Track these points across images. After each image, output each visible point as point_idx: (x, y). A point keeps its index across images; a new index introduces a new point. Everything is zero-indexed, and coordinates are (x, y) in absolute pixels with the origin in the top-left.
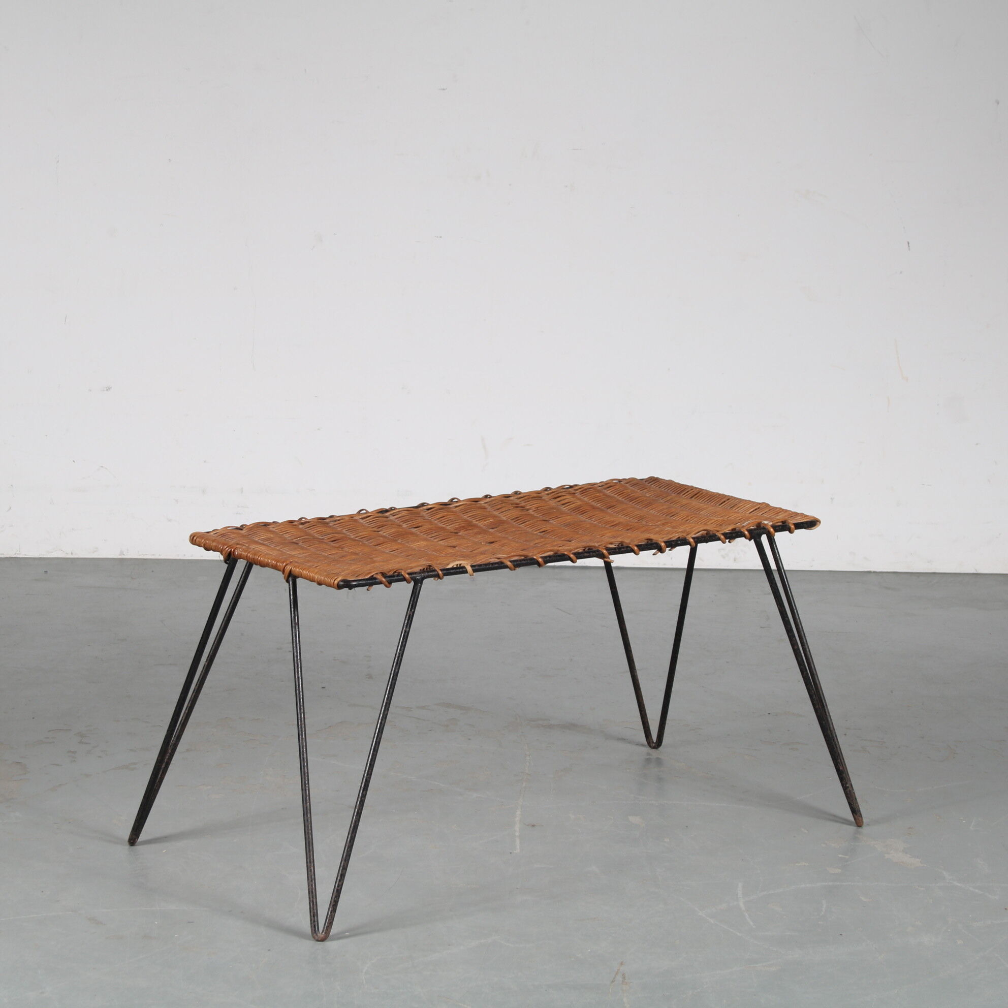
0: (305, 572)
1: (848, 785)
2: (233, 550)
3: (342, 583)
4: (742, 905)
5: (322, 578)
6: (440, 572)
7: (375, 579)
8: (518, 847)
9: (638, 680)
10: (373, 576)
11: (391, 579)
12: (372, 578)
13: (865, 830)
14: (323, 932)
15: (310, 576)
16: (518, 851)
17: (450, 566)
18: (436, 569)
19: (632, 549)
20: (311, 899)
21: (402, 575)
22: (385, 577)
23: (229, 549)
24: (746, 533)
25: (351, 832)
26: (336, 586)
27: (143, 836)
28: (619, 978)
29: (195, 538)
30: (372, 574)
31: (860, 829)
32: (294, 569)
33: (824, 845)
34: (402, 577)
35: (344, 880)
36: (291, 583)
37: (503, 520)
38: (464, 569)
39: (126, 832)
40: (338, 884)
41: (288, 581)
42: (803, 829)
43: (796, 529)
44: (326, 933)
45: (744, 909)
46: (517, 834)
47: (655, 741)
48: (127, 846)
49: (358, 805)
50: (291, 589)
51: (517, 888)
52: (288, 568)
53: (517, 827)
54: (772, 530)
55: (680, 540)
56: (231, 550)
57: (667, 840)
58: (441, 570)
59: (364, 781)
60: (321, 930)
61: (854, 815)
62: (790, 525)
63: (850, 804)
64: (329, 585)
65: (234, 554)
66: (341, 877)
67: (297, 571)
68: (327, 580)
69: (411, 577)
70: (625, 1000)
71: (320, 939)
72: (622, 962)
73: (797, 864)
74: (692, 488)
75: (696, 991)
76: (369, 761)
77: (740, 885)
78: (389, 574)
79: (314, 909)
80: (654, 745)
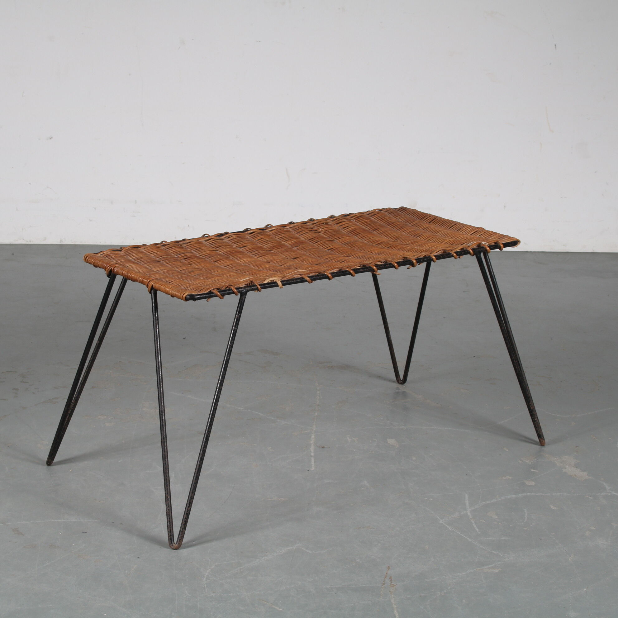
0: (163, 288)
1: (536, 419)
2: (113, 268)
3: (188, 297)
4: (469, 514)
5: (175, 293)
6: (259, 287)
7: (213, 293)
8: (313, 465)
9: (391, 341)
10: (211, 291)
11: (224, 293)
12: (210, 292)
13: (546, 448)
14: (177, 543)
15: (166, 291)
16: (313, 468)
17: (266, 282)
18: (256, 284)
19: (393, 265)
20: (169, 519)
21: (232, 290)
22: (219, 292)
23: (110, 268)
24: (471, 251)
25: (196, 473)
26: (184, 299)
27: (56, 459)
28: (388, 581)
29: (87, 258)
30: (210, 290)
31: (543, 448)
32: (155, 285)
33: (520, 462)
34: (232, 291)
35: (191, 506)
36: (153, 294)
37: (303, 241)
38: (276, 284)
39: (45, 456)
40: (188, 509)
41: (150, 293)
42: (505, 448)
43: (504, 247)
44: (179, 544)
45: (471, 517)
46: (312, 454)
47: (402, 379)
48: (46, 467)
49: (201, 454)
50: (153, 298)
51: (313, 501)
52: (151, 283)
53: (312, 449)
54: (488, 248)
55: (426, 258)
56: (112, 269)
57: (414, 458)
58: (260, 285)
59: (205, 436)
60: (175, 541)
61: (540, 438)
62: (500, 245)
63: (537, 432)
64: (179, 298)
65: (113, 271)
66: (189, 505)
67: (157, 286)
68: (178, 294)
69: (238, 291)
70: (393, 601)
71: (174, 548)
72: (389, 566)
73: (504, 478)
74: (430, 215)
75: (443, 592)
76: (209, 422)
77: (467, 496)
78: (222, 289)
79: (170, 527)
80: (401, 382)
